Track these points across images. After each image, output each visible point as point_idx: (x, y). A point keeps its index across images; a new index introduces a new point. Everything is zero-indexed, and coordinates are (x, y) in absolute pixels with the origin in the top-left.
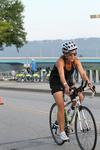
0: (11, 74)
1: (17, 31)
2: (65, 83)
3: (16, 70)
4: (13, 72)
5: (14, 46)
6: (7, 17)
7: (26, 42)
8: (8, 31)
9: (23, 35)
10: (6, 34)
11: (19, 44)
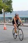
0: (9, 21)
1: (10, 8)
2: (16, 23)
3: (10, 19)
4: (9, 20)
5: (9, 13)
6: (7, 4)
7: (13, 11)
8: (8, 8)
9: (12, 10)
10: (7, 9)
11: (11, 12)
